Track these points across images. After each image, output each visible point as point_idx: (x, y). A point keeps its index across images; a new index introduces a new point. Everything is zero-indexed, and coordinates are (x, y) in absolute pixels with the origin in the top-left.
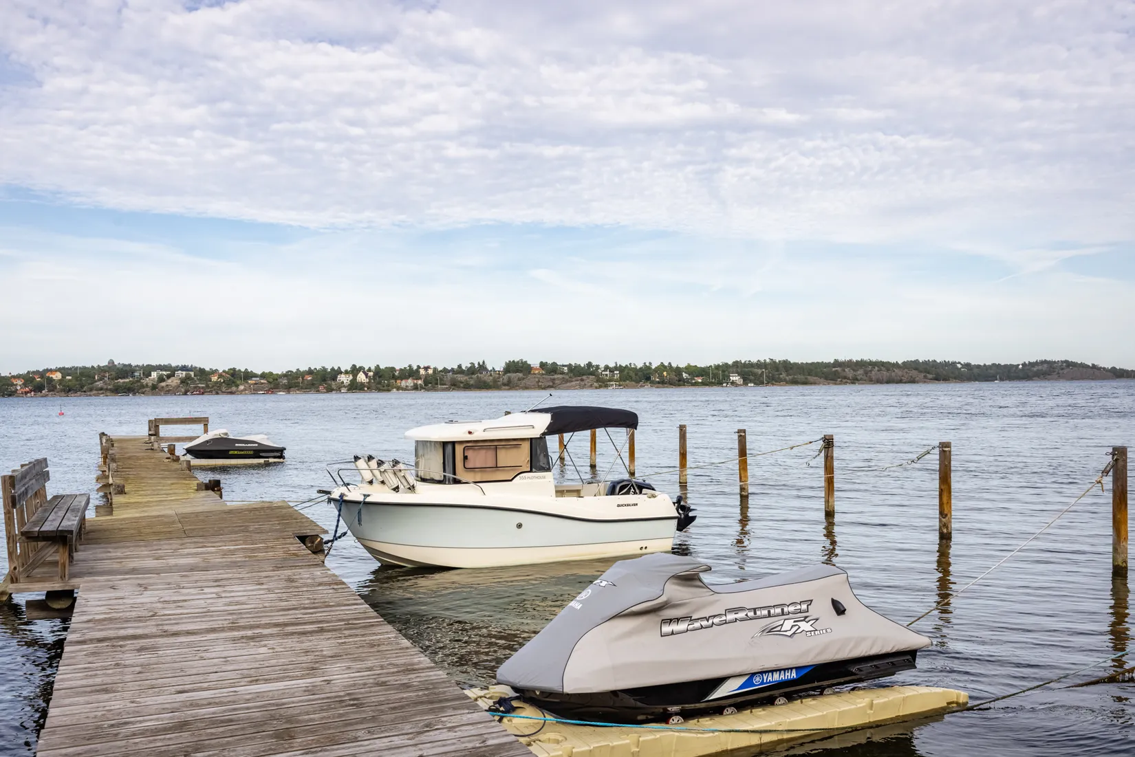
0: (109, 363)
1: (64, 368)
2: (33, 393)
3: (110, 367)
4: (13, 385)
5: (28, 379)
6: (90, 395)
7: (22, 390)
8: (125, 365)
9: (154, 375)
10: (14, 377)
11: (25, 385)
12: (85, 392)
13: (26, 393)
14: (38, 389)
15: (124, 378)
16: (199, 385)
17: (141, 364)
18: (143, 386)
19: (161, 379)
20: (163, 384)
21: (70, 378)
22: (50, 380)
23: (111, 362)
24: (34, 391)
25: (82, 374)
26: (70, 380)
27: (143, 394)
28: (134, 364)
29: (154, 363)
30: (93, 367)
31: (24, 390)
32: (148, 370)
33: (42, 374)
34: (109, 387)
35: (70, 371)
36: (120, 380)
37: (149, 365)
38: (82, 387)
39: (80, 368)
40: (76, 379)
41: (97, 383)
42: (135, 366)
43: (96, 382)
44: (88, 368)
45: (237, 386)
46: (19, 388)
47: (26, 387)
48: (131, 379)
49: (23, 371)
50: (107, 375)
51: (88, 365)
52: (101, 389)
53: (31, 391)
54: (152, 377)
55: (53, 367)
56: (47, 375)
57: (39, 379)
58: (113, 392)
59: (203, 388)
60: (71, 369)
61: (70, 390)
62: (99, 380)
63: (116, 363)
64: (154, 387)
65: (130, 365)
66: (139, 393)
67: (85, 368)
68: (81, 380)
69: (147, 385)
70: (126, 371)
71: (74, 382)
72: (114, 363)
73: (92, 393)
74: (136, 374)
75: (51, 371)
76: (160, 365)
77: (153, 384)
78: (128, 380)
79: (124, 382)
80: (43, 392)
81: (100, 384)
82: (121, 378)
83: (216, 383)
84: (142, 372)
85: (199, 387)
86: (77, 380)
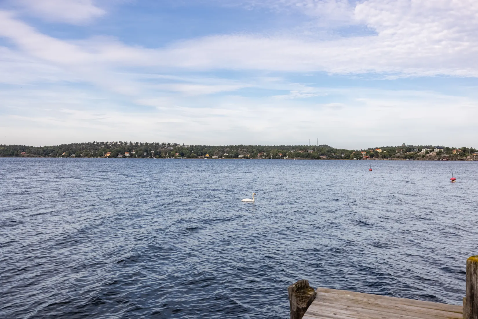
0: (403, 145)
1: (383, 147)
2: (369, 158)
3: (403, 147)
4: (361, 154)
5: (368, 152)
6: (394, 160)
7: (365, 157)
8: (410, 146)
9: (424, 150)
10: (362, 151)
11: (366, 154)
12: (391, 158)
13: (367, 158)
14: (372, 156)
15: (409, 152)
16: (446, 156)
17: (417, 145)
18: (418, 156)
19: (427, 153)
20: (428, 155)
21: (385, 151)
22: (377, 153)
23: (404, 144)
24: (370, 157)
25: (391, 150)
26: (385, 153)
27: (418, 159)
28: (414, 145)
29: (424, 145)
30: (396, 147)
31: (366, 157)
32: (420, 148)
33: (373, 150)
34: (402, 156)
35: (385, 149)
36: (407, 153)
37: (421, 146)
38: (390, 156)
39: (390, 147)
40: (388, 152)
41: (397, 154)
42: (415, 146)
43: (397, 153)
44: (394, 147)
45: (466, 156)
46: (364, 156)
47: (367, 155)
48: (412, 152)
49: (366, 149)
50: (402, 150)
51: (394, 146)
52: (399, 157)
53: (369, 157)
54: (423, 151)
55: (379, 147)
56: (376, 150)
57: (372, 152)
58: (404, 158)
59: (448, 157)
60: (386, 147)
61: (385, 157)
62: (398, 153)
63: (406, 145)
64: (423, 156)
65: (412, 146)
66: (416, 159)
67: (392, 147)
68: (390, 153)
69: (420, 155)
70: (410, 149)
71: (387, 153)
73: (394, 159)
74: (415, 150)
75: (378, 148)
76: (427, 146)
77: (423, 155)
78: (411, 153)
79: (409, 154)
80: (374, 158)
81: (398, 154)
82: (408, 152)
83: (455, 155)
84: (418, 149)
85: (446, 157)
86: (388, 153)
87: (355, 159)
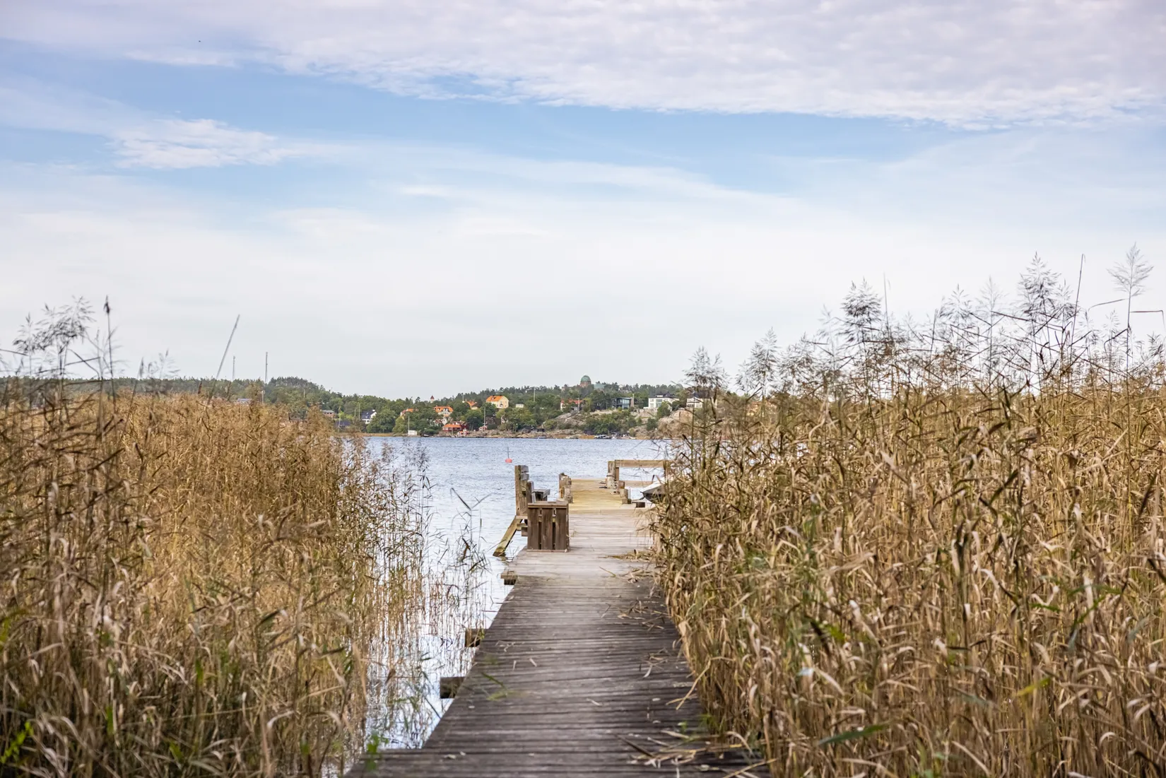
0: (582, 382)
1: (512, 390)
2: (465, 430)
3: (583, 390)
4: (436, 417)
5: (459, 406)
6: (551, 437)
7: (449, 425)
8: (607, 386)
9: (653, 403)
10: (437, 403)
11: (454, 417)
12: (543, 430)
13: (455, 430)
14: (473, 424)
15: (605, 408)
17: (632, 384)
18: (633, 423)
19: (664, 412)
20: (667, 420)
21: (520, 406)
22: (492, 410)
23: (586, 380)
24: (468, 429)
25: (539, 400)
26: (521, 411)
27: (634, 436)
28: (621, 384)
29: (654, 384)
30: (557, 388)
31: (452, 426)
32: (642, 395)
33: (480, 399)
34: (581, 423)
35: (521, 396)
36: (598, 412)
37: (646, 386)
38: (539, 422)
39: (538, 390)
40: (531, 408)
41: (562, 416)
42: (624, 388)
43: (561, 413)
44: (550, 390)
46: (445, 422)
47: (455, 420)
48: (615, 410)
49: (451, 394)
50: (578, 402)
51: (550, 385)
52: (568, 427)
53: (463, 427)
54: (650, 407)
55: (497, 389)
56: (488, 401)
57: (475, 408)
58: (586, 432)
60: (522, 391)
61: (520, 428)
62: (567, 411)
63: (593, 382)
64: (652, 425)
65: (615, 386)
66: (628, 434)
67: (545, 390)
68: (538, 410)
69: (640, 421)
70: (608, 396)
71: (527, 413)
72: (589, 382)
73: (552, 433)
74: (625, 402)
75: (492, 394)
76: (664, 387)
77: (649, 420)
78: (609, 412)
79: (604, 416)
80: (481, 429)
81: (566, 418)
82: (600, 409)
84: (633, 399)
86: (532, 411)
87: (412, 433)
